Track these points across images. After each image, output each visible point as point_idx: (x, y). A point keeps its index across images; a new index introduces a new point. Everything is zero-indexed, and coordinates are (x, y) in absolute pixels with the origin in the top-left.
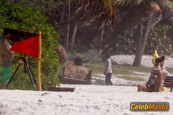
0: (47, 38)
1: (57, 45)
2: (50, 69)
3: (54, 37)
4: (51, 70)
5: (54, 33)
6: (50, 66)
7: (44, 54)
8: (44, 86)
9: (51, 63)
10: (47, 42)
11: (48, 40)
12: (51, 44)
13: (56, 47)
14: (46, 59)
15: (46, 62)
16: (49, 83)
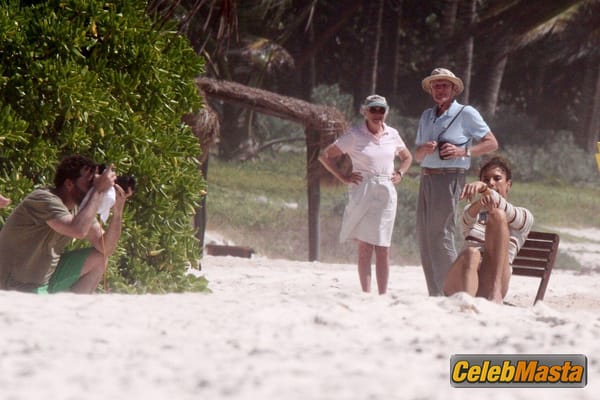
0: (149, 69)
1: (195, 99)
2: (157, 198)
3: (182, 68)
4: (160, 200)
5: (185, 53)
6: (158, 186)
7: (133, 134)
8: (131, 266)
9: (163, 171)
10: (150, 87)
11: (154, 77)
12: (162, 97)
13: (191, 110)
14: (142, 157)
15: (143, 167)
16: (152, 253)
